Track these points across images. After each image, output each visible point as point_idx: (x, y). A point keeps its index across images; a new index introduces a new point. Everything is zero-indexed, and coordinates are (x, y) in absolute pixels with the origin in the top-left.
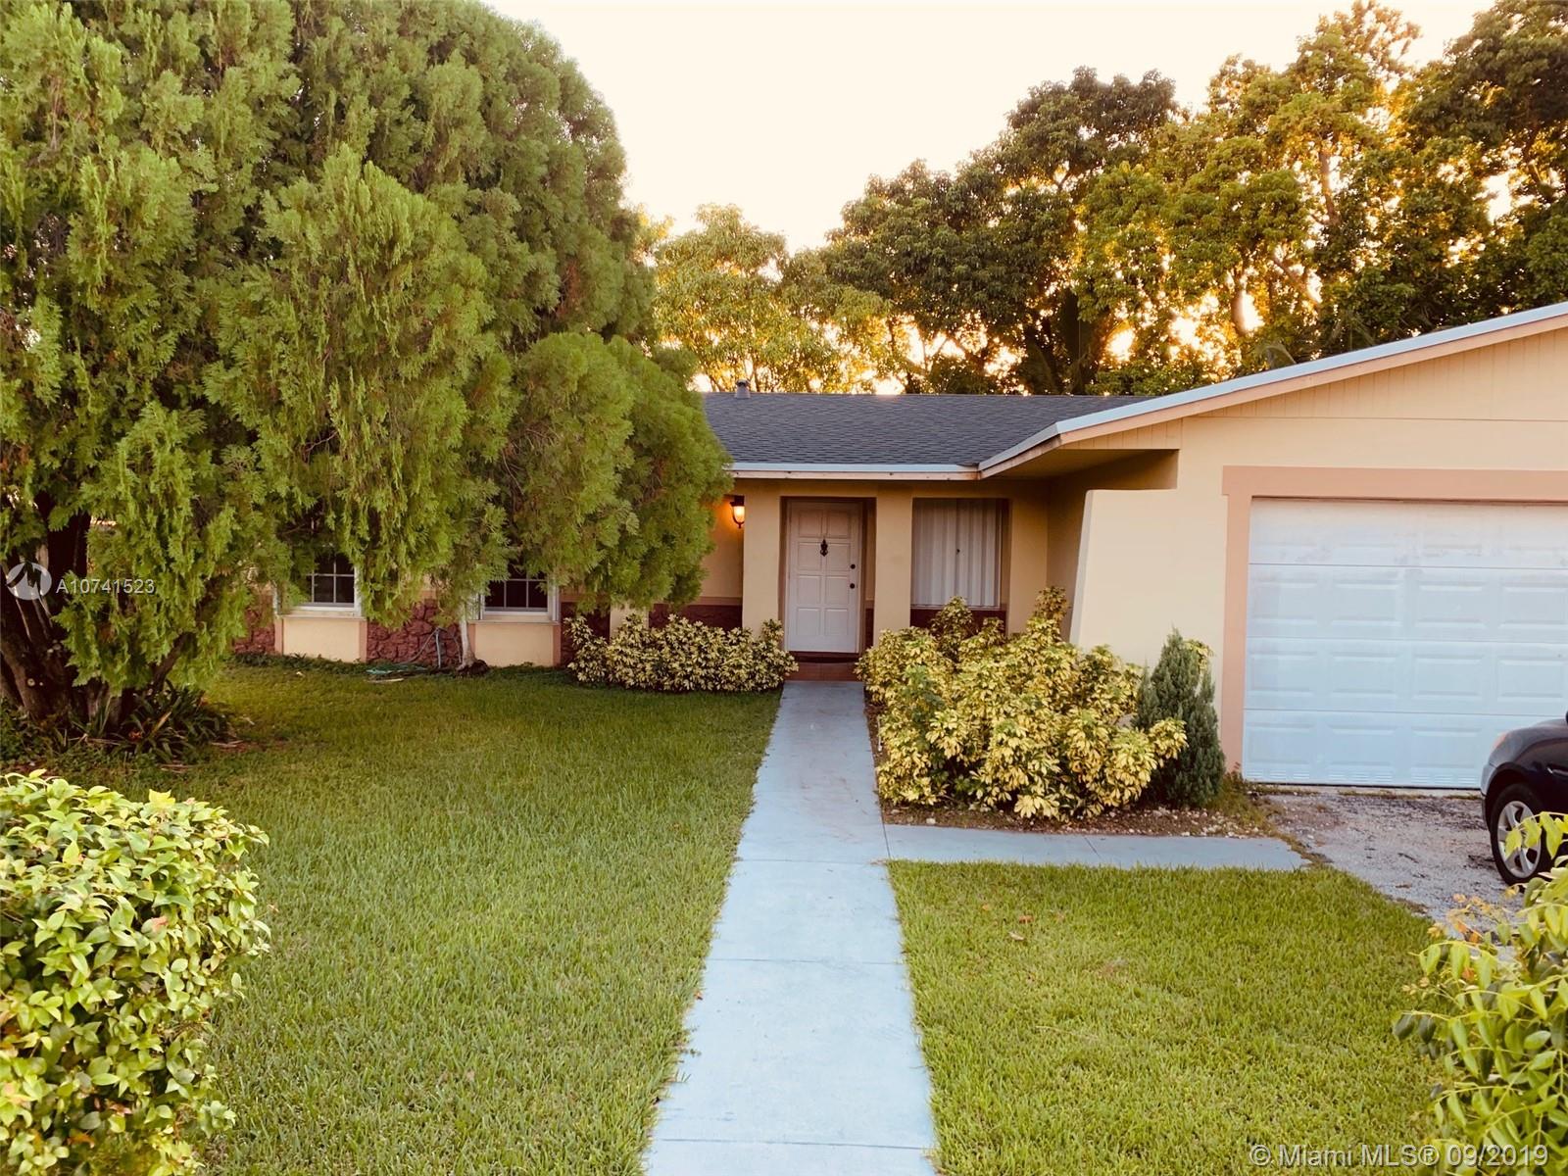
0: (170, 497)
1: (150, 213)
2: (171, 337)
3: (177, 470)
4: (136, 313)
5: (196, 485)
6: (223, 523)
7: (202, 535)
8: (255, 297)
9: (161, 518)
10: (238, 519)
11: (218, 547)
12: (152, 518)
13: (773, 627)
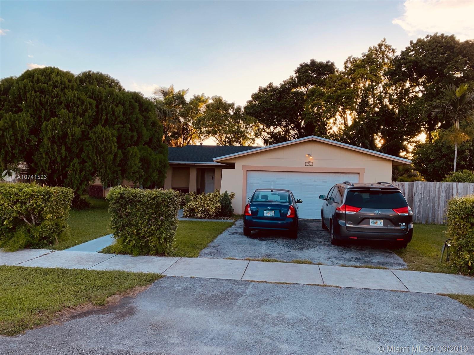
0: (77, 170)
1: (76, 135)
2: (78, 149)
3: (78, 166)
4: (74, 147)
5: (80, 168)
6: (83, 173)
7: (81, 175)
8: (88, 145)
9: (76, 172)
10: (85, 173)
11: (82, 176)
12: (74, 172)
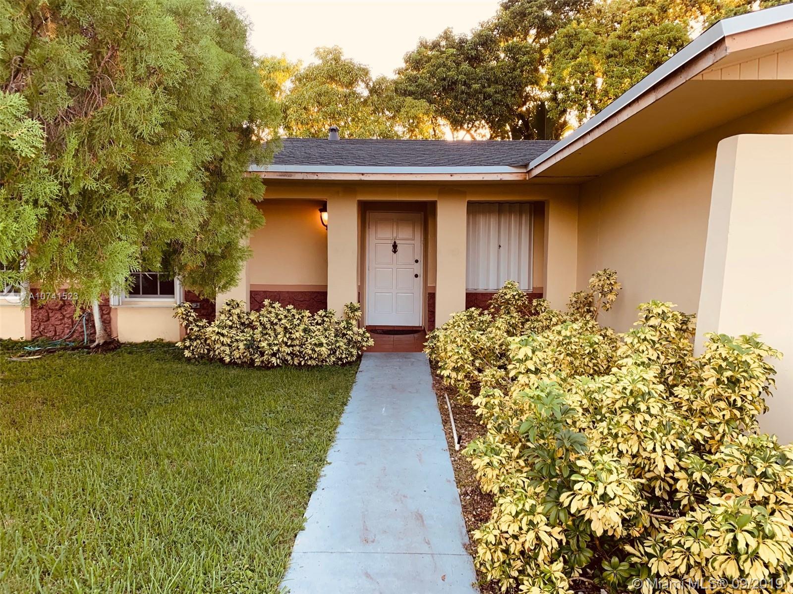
13: (353, 309)
